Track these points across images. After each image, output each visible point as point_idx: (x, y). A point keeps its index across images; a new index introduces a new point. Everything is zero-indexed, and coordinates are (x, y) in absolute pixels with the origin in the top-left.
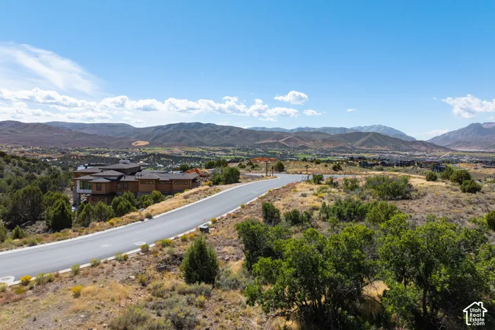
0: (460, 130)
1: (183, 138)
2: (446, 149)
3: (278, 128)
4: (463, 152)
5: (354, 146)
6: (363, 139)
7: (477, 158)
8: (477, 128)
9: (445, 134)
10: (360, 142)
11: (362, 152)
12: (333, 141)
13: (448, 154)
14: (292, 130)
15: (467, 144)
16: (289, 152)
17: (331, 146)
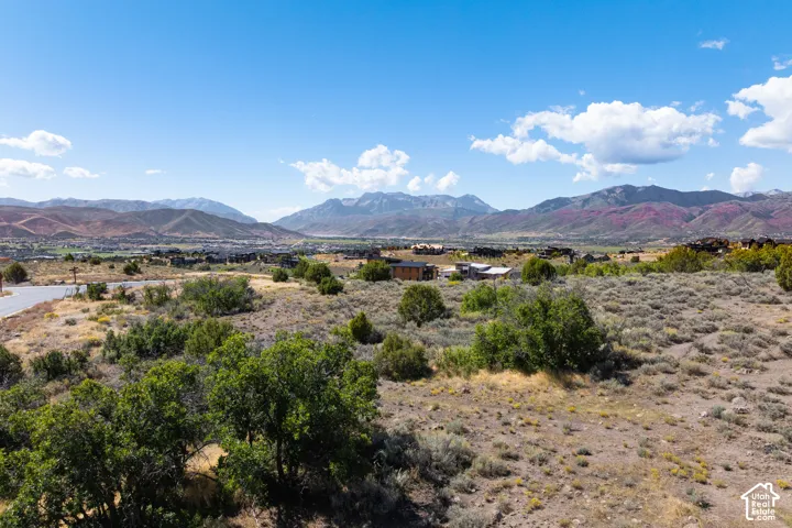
0: (314, 209)
2: (298, 235)
3: (8, 199)
4: (320, 238)
5: (160, 232)
6: (177, 221)
7: (337, 246)
8: (335, 206)
9: (296, 214)
10: (171, 224)
11: (175, 242)
12: (123, 224)
13: (300, 242)
14: (40, 203)
15: (325, 227)
16: (36, 245)
17: (120, 233)
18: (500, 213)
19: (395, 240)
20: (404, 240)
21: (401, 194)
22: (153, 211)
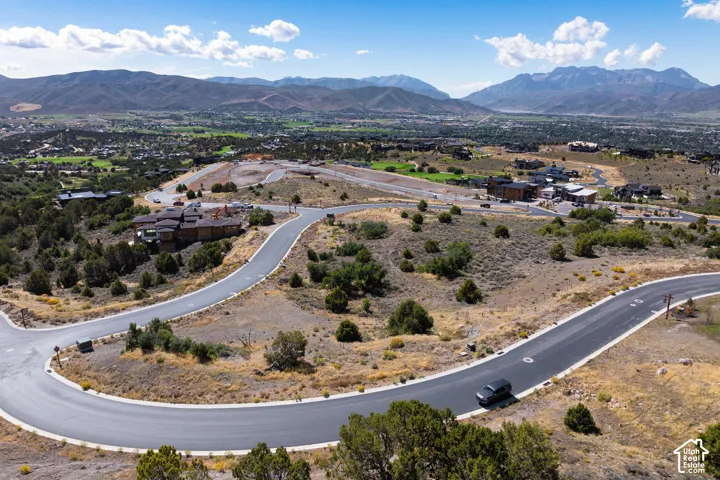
0: (504, 83)
1: (101, 96)
2: (486, 110)
4: (507, 114)
5: (366, 107)
6: (380, 97)
7: (521, 123)
8: (525, 80)
9: (486, 89)
10: (375, 100)
11: (378, 117)
12: (338, 100)
13: (487, 118)
14: (276, 82)
15: (512, 103)
16: (274, 119)
17: (335, 108)
18: (711, 88)
19: (581, 117)
20: (592, 118)
21: (595, 68)
22: (361, 89)
